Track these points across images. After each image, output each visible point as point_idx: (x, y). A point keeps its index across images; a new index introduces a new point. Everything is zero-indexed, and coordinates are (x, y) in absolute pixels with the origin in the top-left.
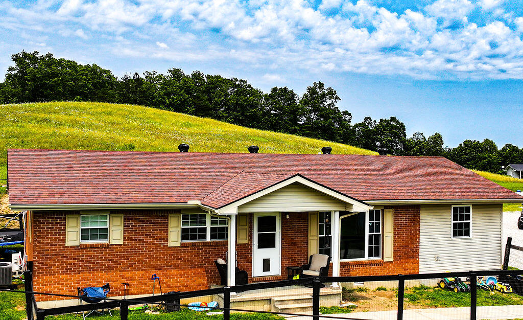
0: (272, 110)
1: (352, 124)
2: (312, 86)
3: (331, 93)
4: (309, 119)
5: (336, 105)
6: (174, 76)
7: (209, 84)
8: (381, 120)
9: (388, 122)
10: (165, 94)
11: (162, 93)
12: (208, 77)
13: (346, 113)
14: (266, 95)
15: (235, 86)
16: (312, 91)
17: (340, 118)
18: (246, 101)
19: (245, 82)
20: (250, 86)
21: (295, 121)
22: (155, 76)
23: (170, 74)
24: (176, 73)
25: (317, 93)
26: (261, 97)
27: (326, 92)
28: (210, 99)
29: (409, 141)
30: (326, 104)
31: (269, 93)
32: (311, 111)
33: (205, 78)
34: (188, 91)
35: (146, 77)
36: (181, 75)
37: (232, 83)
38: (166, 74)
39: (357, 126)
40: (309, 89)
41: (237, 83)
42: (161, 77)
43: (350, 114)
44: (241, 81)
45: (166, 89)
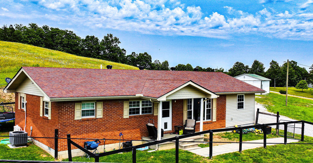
0: (86, 47)
1: (126, 55)
2: (107, 36)
3: (116, 40)
4: (104, 52)
5: (119, 45)
6: (32, 28)
7: (53, 33)
8: (140, 54)
9: (143, 55)
10: (28, 37)
11: (26, 36)
12: (52, 29)
13: (123, 50)
14: (83, 40)
15: (66, 34)
16: (106, 38)
17: (121, 52)
18: (73, 42)
19: (72, 32)
20: (75, 34)
21: (98, 53)
22: (21, 27)
23: (30, 26)
24: (34, 26)
25: (109, 39)
26: (80, 40)
27: (114, 39)
28: (53, 41)
29: (153, 64)
30: (113, 45)
31: (85, 38)
32: (106, 49)
33: (50, 29)
34: (41, 36)
35: (16, 28)
36: (36, 27)
37: (65, 32)
38: (28, 26)
39: (128, 56)
40: (105, 37)
41: (68, 33)
42: (25, 27)
43: (125, 51)
44: (70, 31)
45: (28, 34)
